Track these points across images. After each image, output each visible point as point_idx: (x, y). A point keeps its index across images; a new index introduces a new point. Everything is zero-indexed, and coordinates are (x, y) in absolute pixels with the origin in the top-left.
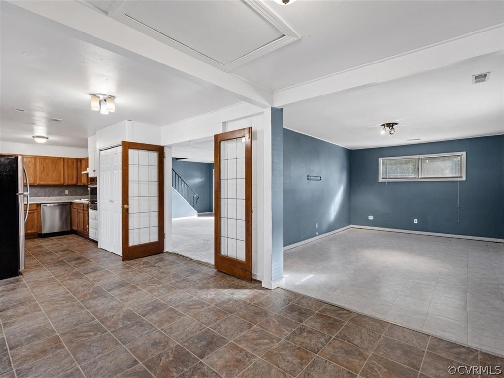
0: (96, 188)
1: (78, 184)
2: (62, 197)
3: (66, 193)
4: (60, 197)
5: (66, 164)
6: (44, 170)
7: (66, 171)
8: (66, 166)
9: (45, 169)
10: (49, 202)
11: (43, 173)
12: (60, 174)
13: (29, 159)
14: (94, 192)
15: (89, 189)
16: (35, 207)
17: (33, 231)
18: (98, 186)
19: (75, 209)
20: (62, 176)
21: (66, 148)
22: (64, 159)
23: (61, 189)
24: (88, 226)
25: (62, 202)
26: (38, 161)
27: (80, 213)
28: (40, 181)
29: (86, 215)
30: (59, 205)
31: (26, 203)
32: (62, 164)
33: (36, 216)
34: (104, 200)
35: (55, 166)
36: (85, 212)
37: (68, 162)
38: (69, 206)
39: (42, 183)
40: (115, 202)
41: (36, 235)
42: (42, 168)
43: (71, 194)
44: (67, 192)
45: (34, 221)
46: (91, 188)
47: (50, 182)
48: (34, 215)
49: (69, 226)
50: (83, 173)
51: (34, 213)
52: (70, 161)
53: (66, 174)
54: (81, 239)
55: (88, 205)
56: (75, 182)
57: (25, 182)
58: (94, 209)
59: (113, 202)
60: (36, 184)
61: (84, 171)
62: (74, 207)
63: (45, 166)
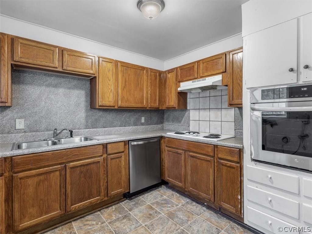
2: (138, 127)
5: (149, 78)
6: (125, 85)
7: (149, 88)
9: (127, 83)
12: (143, 93)
16: (122, 147)
19: (168, 147)
20: (145, 95)
23: (137, 116)
28: (122, 103)
32: (145, 77)
35: (138, 80)
39: (125, 105)
42: (124, 82)
43: (147, 123)
44: (143, 119)
47: (133, 105)
53: (149, 92)
60: (116, 107)
63: (127, 79)
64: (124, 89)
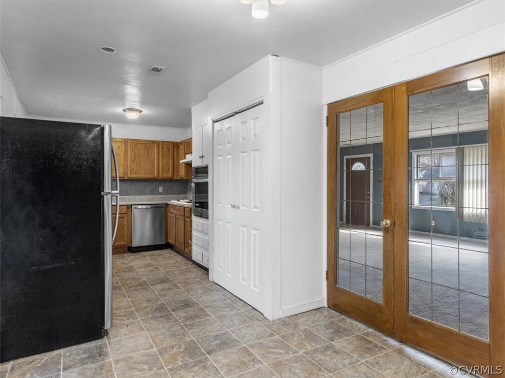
0: (206, 184)
1: (175, 178)
2: (155, 196)
3: (160, 191)
4: (152, 196)
5: (161, 150)
6: (135, 158)
7: (161, 160)
8: (161, 153)
9: (137, 157)
10: (141, 203)
11: (135, 163)
12: (154, 164)
13: (119, 144)
14: (202, 189)
15: (193, 185)
16: (124, 210)
17: (122, 243)
18: (209, 180)
19: (170, 213)
20: (156, 166)
21: (160, 128)
22: (158, 143)
23: (153, 185)
24: (191, 241)
25: (156, 202)
26: (129, 145)
27: (179, 221)
28: (131, 174)
29: (188, 224)
30: (152, 208)
31: (114, 203)
32: (156, 150)
33: (126, 222)
34: (220, 203)
35: (148, 153)
36: (187, 219)
37: (163, 147)
38: (163, 209)
39: (133, 176)
40: (242, 208)
41: (126, 248)
42: (133, 156)
43: (165, 192)
44: (161, 189)
45: (123, 229)
46: (196, 183)
47: (142, 175)
48: (123, 221)
49: (164, 238)
50: (181, 162)
51: (124, 217)
52: (165, 146)
53: (161, 163)
54: (180, 258)
55: (191, 209)
56: (170, 175)
57: (114, 175)
58: (201, 216)
59: (238, 208)
60: (126, 178)
61: (182, 159)
62: (171, 211)
63: (137, 154)
64: (133, 163)
